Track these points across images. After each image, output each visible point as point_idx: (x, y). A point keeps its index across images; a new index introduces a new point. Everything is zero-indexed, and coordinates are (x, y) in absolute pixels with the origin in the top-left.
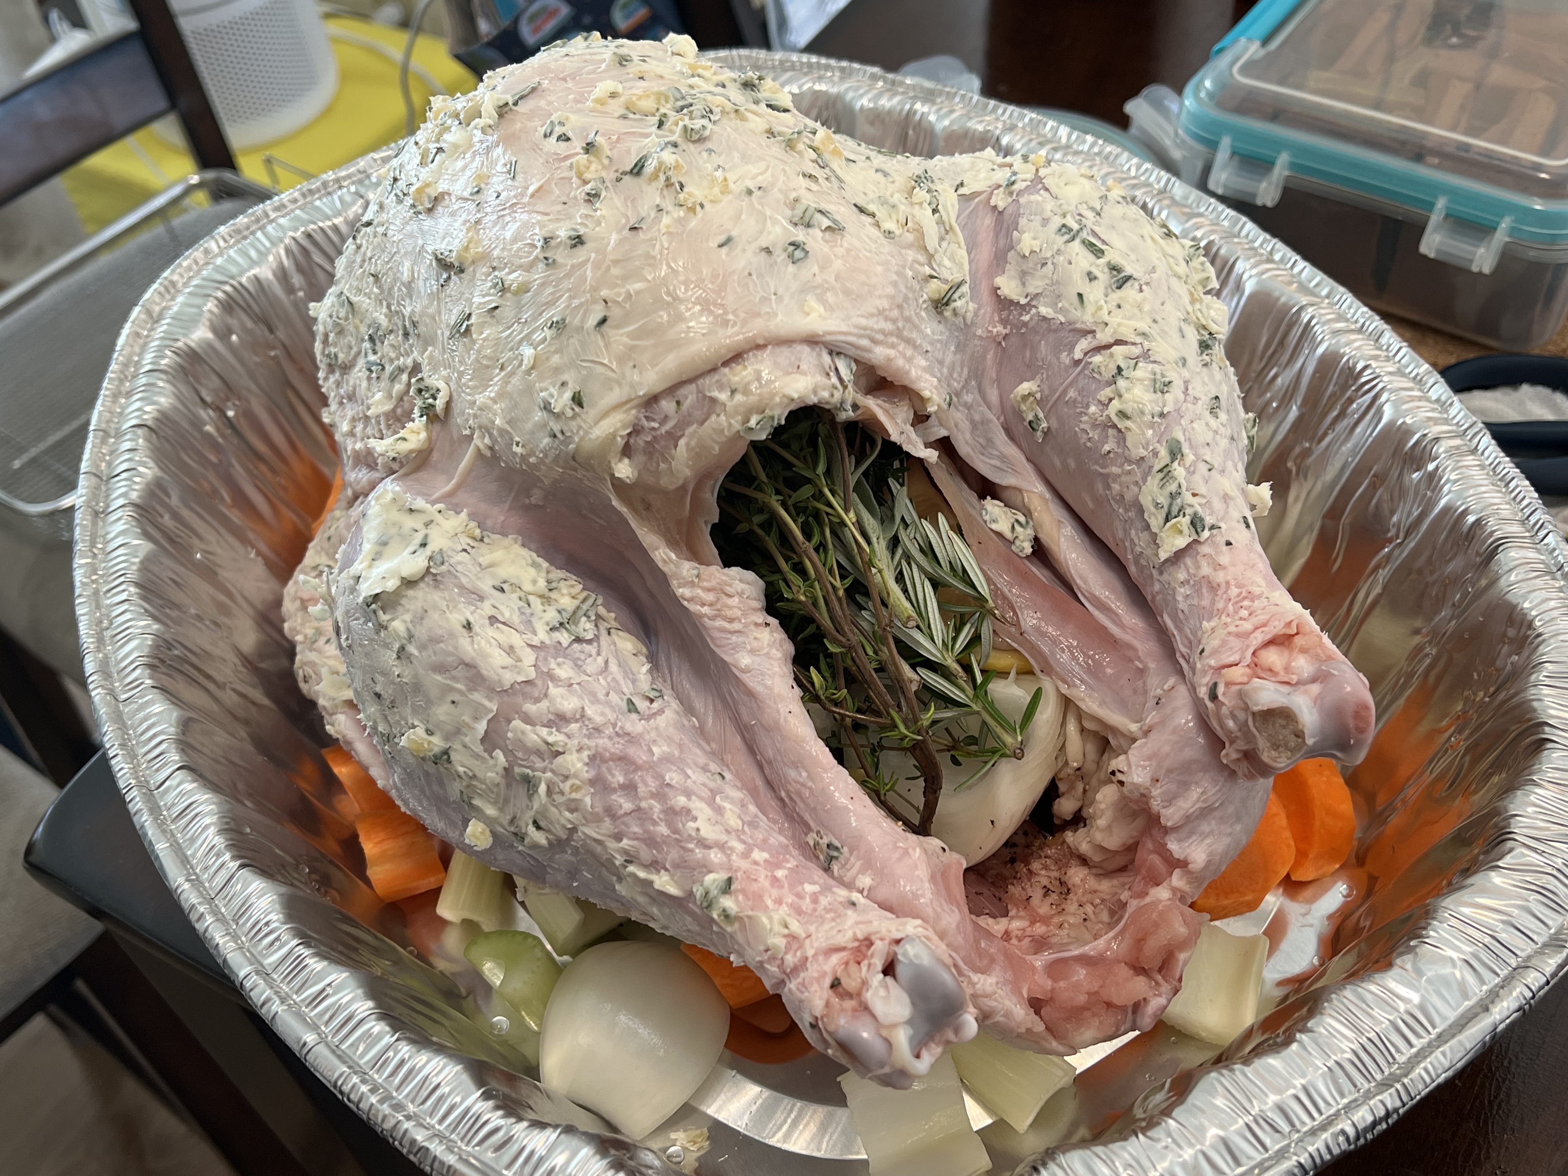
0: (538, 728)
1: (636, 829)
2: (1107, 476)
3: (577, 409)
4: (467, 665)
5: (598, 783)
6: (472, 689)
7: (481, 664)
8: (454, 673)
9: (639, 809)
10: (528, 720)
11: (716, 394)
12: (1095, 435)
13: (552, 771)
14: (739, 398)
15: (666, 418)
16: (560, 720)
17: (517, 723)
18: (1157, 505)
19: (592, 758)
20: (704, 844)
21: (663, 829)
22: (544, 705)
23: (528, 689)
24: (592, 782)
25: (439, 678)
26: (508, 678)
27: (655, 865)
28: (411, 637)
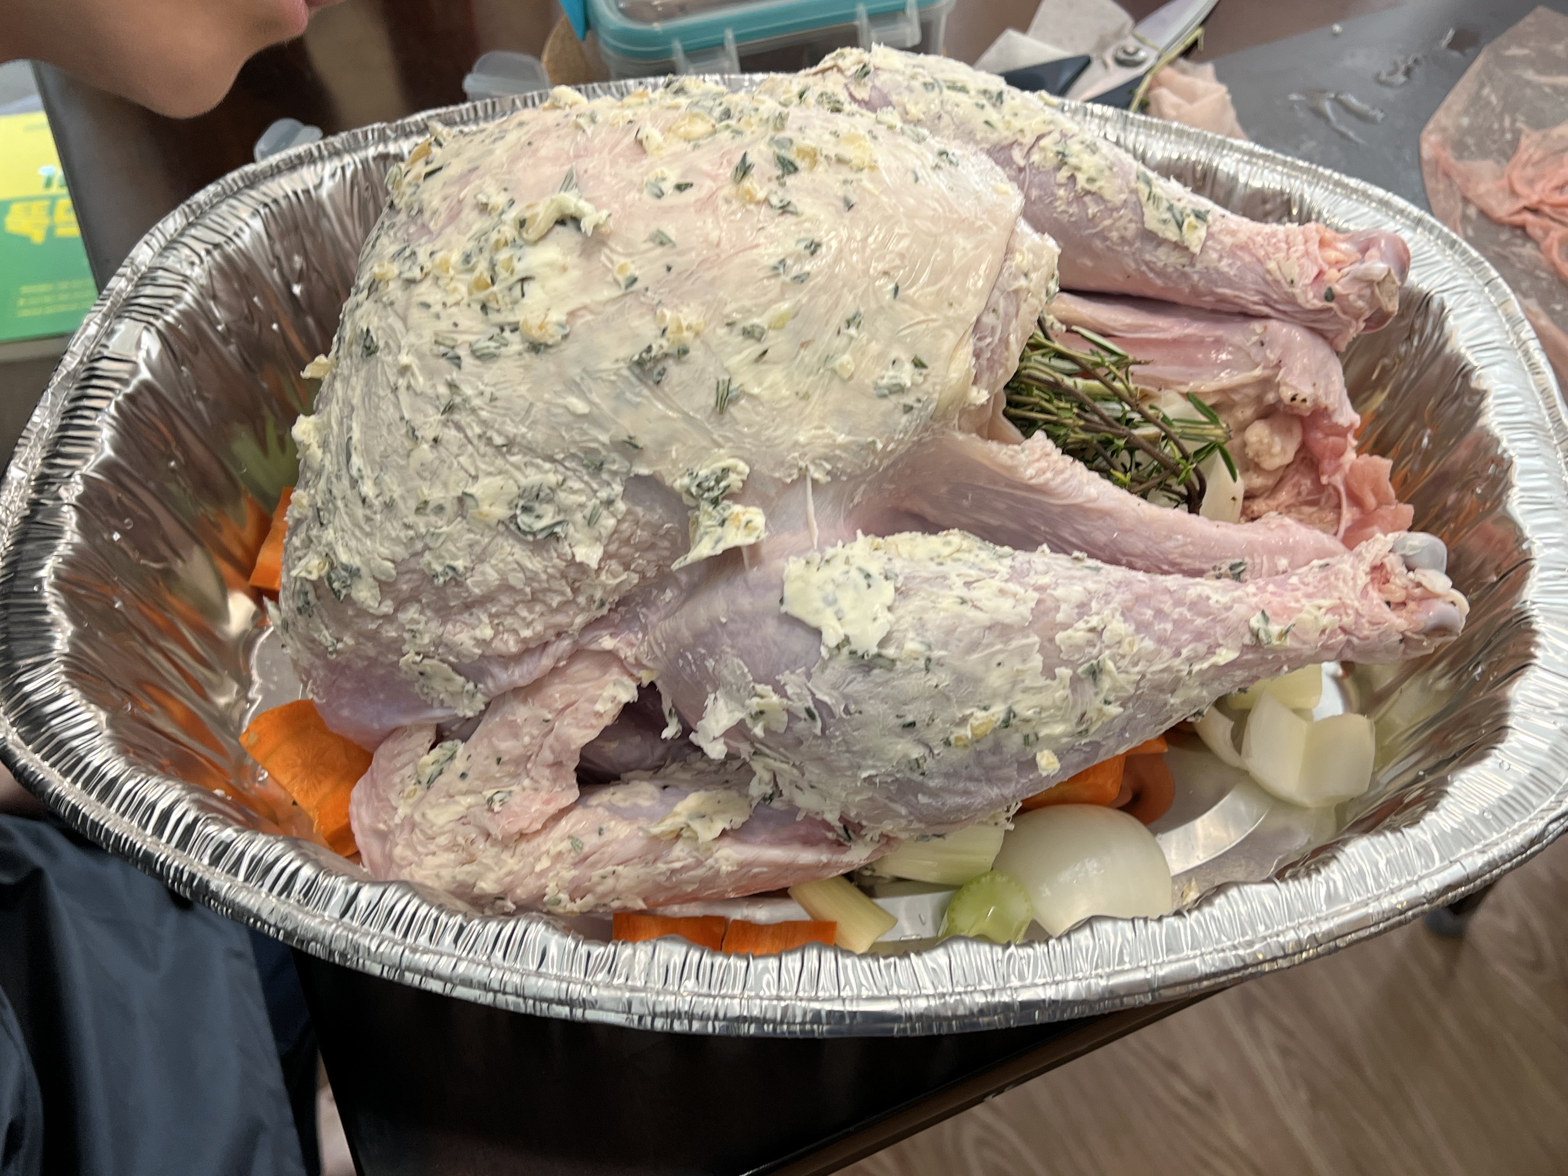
0: (1076, 625)
1: (1184, 637)
2: (1102, 231)
3: (924, 371)
4: (990, 628)
5: (1142, 627)
6: (1007, 642)
7: (1000, 617)
8: (985, 641)
9: (1175, 622)
10: (1065, 627)
11: (1016, 285)
12: (1073, 209)
13: (1108, 647)
14: (1034, 276)
15: (993, 329)
16: (1083, 608)
17: (1060, 636)
18: (1165, 222)
19: (1123, 614)
20: (1228, 608)
21: (1199, 621)
22: (1064, 606)
23: (1042, 607)
24: (1137, 631)
25: (975, 656)
26: (1025, 610)
27: (1211, 651)
28: (929, 647)
